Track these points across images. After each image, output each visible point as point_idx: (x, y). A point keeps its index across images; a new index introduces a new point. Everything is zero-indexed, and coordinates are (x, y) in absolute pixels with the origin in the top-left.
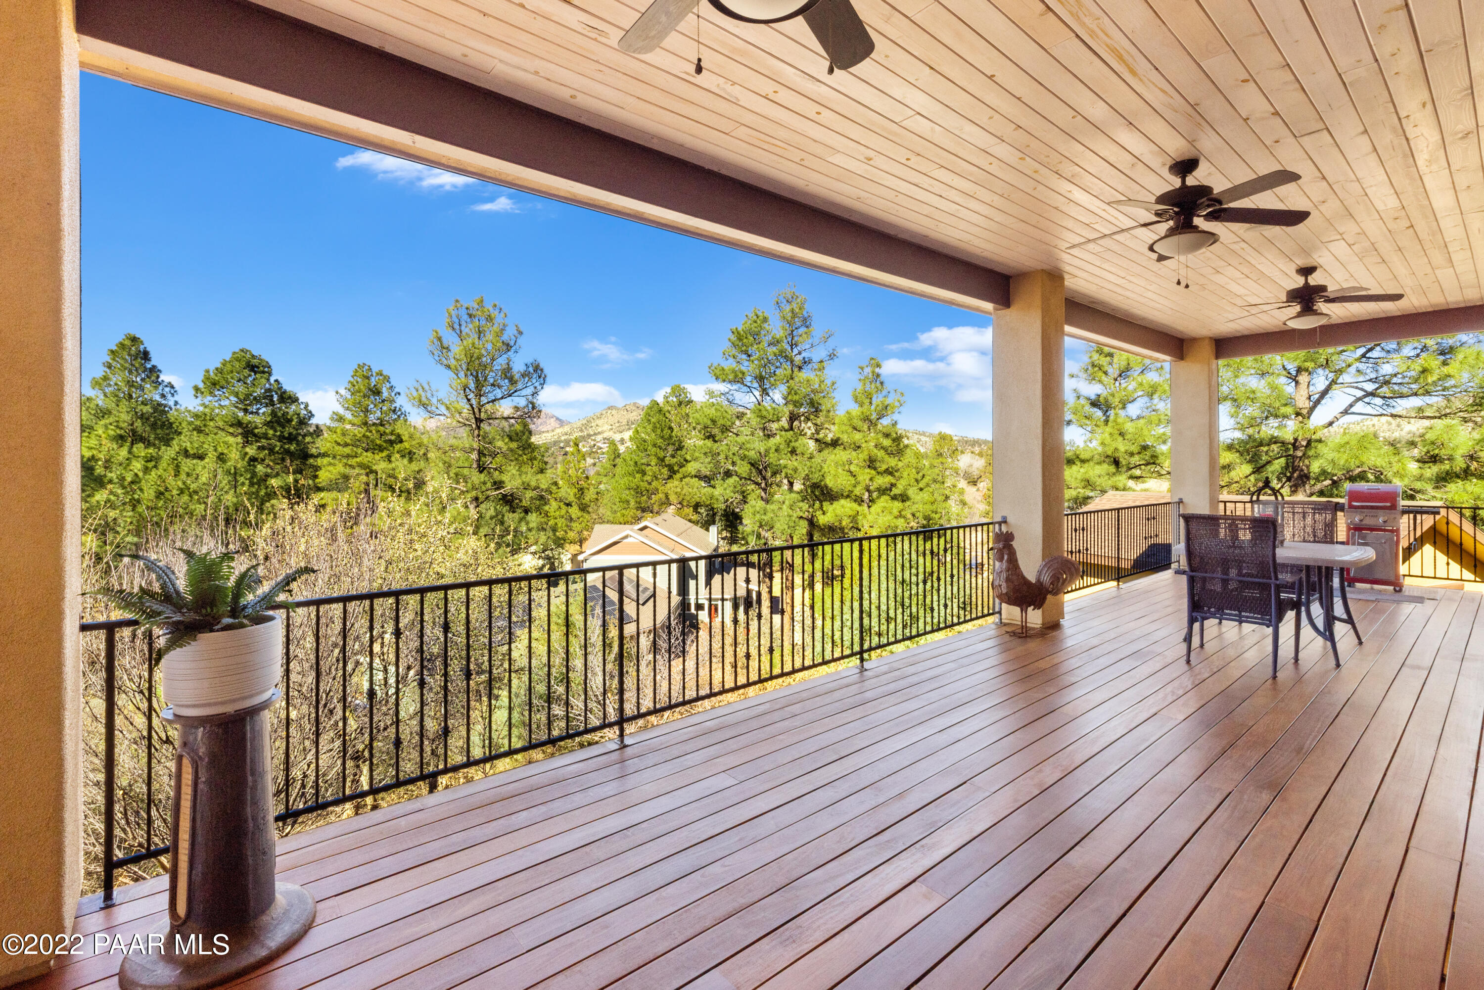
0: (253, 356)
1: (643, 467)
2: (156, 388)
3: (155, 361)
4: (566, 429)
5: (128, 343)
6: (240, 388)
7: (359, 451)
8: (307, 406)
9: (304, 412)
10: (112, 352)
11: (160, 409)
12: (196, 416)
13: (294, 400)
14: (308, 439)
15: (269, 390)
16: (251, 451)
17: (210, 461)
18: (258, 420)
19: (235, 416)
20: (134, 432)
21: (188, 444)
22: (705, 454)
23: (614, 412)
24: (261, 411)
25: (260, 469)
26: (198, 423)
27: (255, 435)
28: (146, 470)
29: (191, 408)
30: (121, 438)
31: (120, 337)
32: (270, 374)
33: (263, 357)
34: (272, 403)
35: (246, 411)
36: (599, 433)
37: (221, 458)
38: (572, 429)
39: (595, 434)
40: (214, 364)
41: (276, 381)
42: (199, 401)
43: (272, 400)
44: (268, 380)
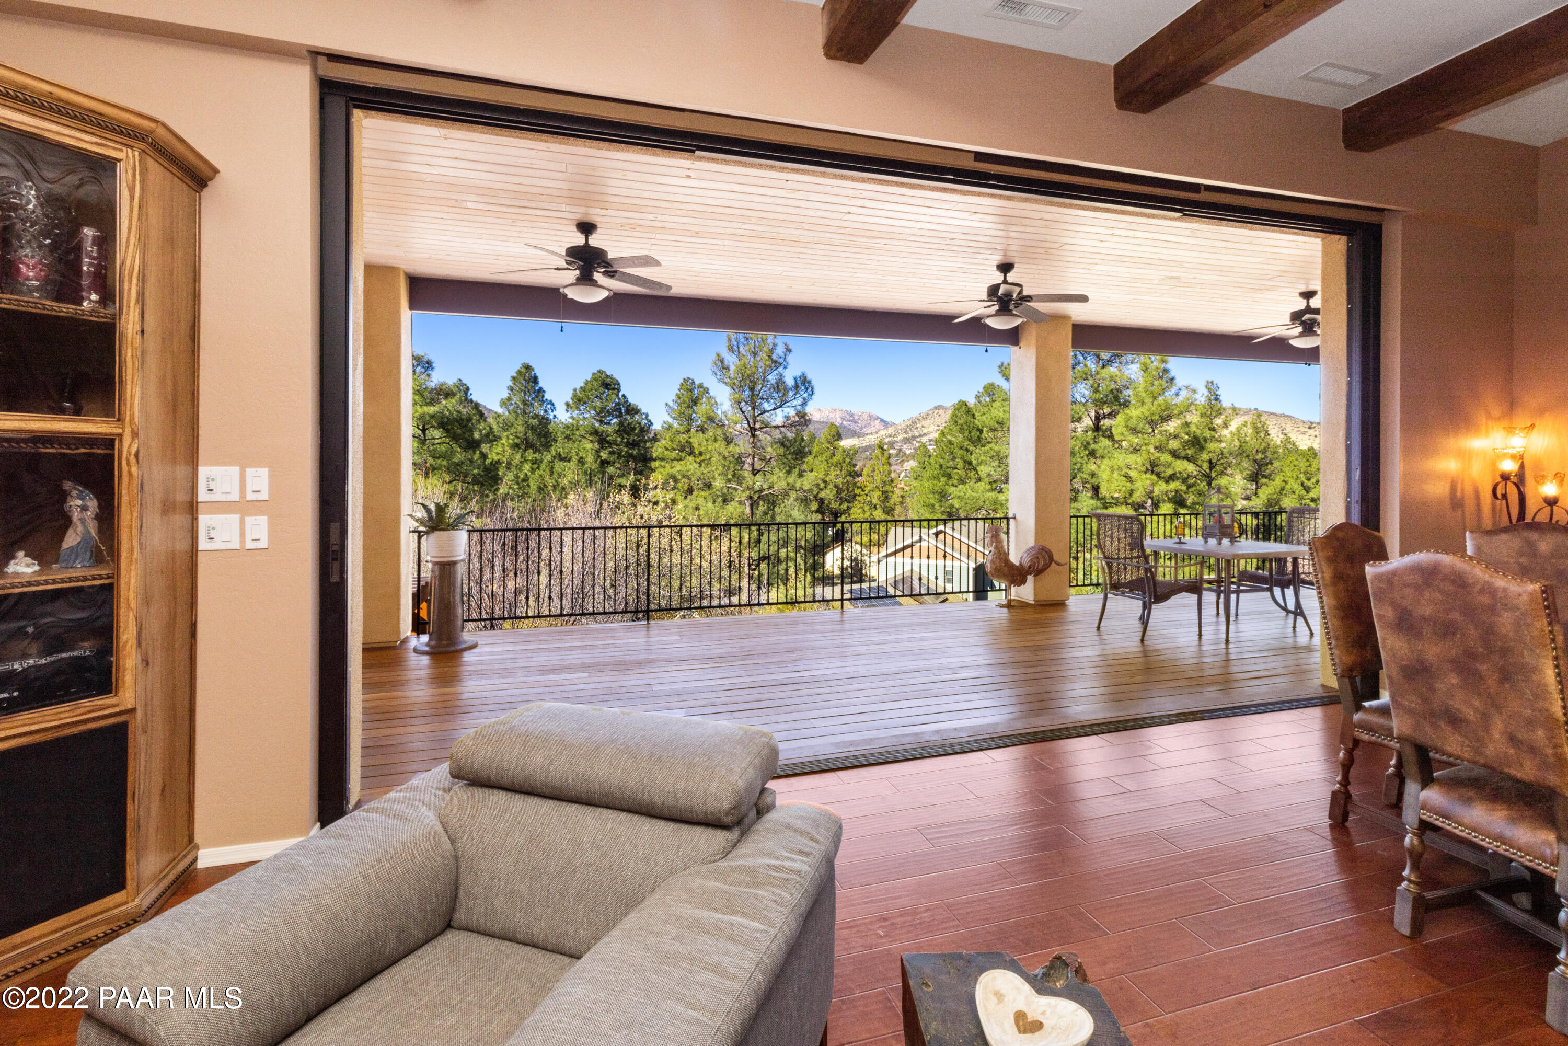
0: (607, 376)
1: (949, 470)
2: (541, 405)
3: (542, 384)
4: (891, 430)
5: (523, 370)
6: (598, 403)
7: (683, 455)
8: (647, 415)
9: (644, 422)
10: (514, 378)
11: (544, 421)
12: (567, 427)
13: (636, 411)
14: (648, 445)
15: (618, 404)
16: (604, 455)
17: (573, 464)
18: (610, 429)
19: (593, 426)
20: (526, 439)
21: (561, 450)
22: (992, 457)
23: (941, 412)
24: (612, 422)
25: (611, 470)
26: (568, 432)
27: (608, 442)
28: (533, 471)
29: (563, 420)
30: (516, 446)
31: (518, 366)
32: (619, 390)
33: (614, 376)
34: (620, 415)
35: (601, 422)
36: (925, 434)
37: (581, 461)
38: (897, 431)
39: (921, 436)
40: (580, 384)
41: (623, 396)
42: (569, 415)
43: (621, 413)
44: (618, 395)
